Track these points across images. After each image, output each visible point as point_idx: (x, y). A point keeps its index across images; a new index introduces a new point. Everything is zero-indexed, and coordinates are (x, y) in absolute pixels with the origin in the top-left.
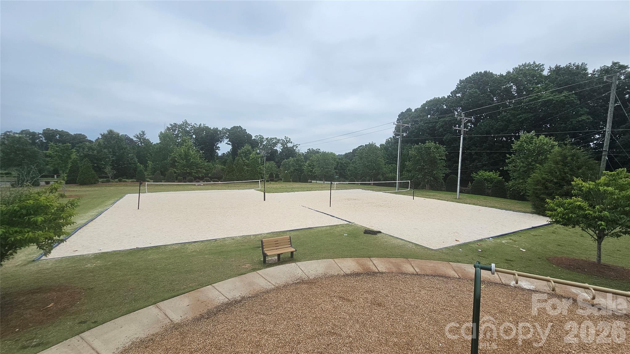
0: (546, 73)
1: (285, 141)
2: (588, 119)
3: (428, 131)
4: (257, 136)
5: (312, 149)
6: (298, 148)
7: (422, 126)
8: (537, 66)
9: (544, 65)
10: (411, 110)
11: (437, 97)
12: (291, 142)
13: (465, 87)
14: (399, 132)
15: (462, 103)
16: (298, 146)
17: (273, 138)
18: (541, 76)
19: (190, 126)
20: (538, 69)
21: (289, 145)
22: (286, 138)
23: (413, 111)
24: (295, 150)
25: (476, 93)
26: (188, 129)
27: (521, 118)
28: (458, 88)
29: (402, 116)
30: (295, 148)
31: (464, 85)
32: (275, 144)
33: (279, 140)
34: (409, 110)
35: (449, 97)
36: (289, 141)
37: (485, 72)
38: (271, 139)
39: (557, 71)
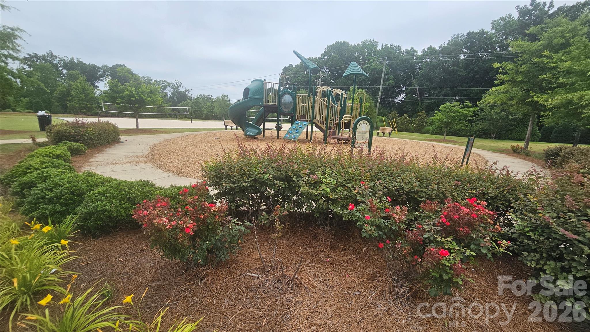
0: (379, 48)
1: (176, 85)
2: (393, 83)
3: (304, 84)
4: (143, 77)
5: (204, 95)
6: (191, 93)
7: (300, 80)
8: (374, 43)
9: (378, 42)
10: (293, 66)
11: (311, 57)
12: (183, 87)
13: (330, 52)
14: (283, 81)
15: (327, 64)
16: (190, 90)
17: (163, 81)
18: (376, 51)
19: (58, 59)
20: (375, 45)
21: (182, 90)
22: (176, 82)
23: (294, 66)
24: (187, 95)
25: (337, 58)
26: (55, 62)
27: (361, 79)
28: (325, 52)
29: (285, 70)
30: (187, 93)
31: (330, 49)
32: (165, 87)
33: (169, 83)
34: (291, 66)
35: (319, 58)
36: (180, 85)
37: (344, 42)
38: (160, 82)
39: (386, 48)
